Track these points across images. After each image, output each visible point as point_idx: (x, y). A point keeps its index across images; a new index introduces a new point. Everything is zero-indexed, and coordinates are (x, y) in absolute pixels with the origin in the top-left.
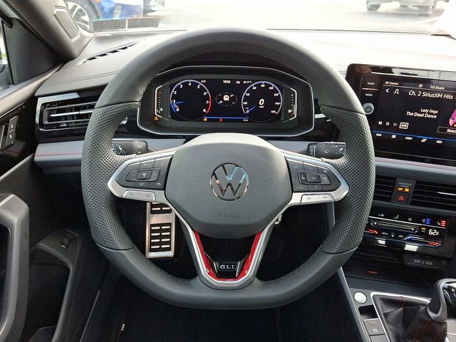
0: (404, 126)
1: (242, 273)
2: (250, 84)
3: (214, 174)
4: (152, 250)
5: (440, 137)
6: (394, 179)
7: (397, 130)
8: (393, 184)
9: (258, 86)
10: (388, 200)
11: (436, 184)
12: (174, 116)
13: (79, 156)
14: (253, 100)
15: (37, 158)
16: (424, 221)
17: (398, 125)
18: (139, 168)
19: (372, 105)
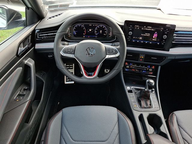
0: (141, 38)
1: (94, 74)
2: (97, 26)
3: (87, 50)
4: (67, 81)
5: (151, 41)
6: (139, 54)
7: (139, 39)
8: (139, 56)
9: (100, 26)
10: (138, 60)
11: (151, 55)
12: (75, 35)
13: (53, 47)
14: (98, 31)
15: (36, 48)
16: (148, 66)
17: (139, 38)
18: (68, 49)
19: (131, 32)
